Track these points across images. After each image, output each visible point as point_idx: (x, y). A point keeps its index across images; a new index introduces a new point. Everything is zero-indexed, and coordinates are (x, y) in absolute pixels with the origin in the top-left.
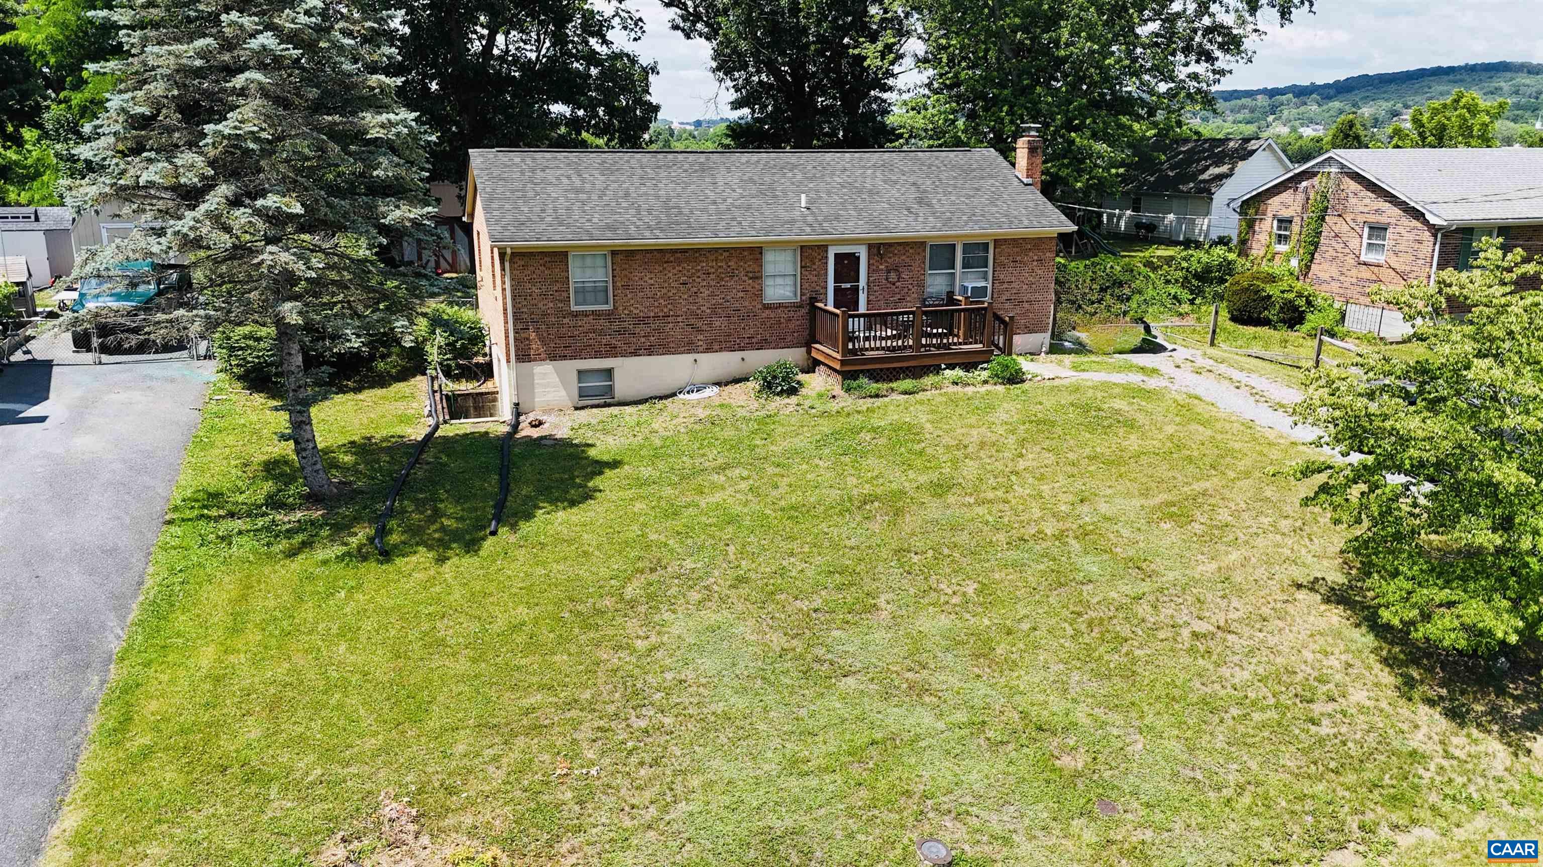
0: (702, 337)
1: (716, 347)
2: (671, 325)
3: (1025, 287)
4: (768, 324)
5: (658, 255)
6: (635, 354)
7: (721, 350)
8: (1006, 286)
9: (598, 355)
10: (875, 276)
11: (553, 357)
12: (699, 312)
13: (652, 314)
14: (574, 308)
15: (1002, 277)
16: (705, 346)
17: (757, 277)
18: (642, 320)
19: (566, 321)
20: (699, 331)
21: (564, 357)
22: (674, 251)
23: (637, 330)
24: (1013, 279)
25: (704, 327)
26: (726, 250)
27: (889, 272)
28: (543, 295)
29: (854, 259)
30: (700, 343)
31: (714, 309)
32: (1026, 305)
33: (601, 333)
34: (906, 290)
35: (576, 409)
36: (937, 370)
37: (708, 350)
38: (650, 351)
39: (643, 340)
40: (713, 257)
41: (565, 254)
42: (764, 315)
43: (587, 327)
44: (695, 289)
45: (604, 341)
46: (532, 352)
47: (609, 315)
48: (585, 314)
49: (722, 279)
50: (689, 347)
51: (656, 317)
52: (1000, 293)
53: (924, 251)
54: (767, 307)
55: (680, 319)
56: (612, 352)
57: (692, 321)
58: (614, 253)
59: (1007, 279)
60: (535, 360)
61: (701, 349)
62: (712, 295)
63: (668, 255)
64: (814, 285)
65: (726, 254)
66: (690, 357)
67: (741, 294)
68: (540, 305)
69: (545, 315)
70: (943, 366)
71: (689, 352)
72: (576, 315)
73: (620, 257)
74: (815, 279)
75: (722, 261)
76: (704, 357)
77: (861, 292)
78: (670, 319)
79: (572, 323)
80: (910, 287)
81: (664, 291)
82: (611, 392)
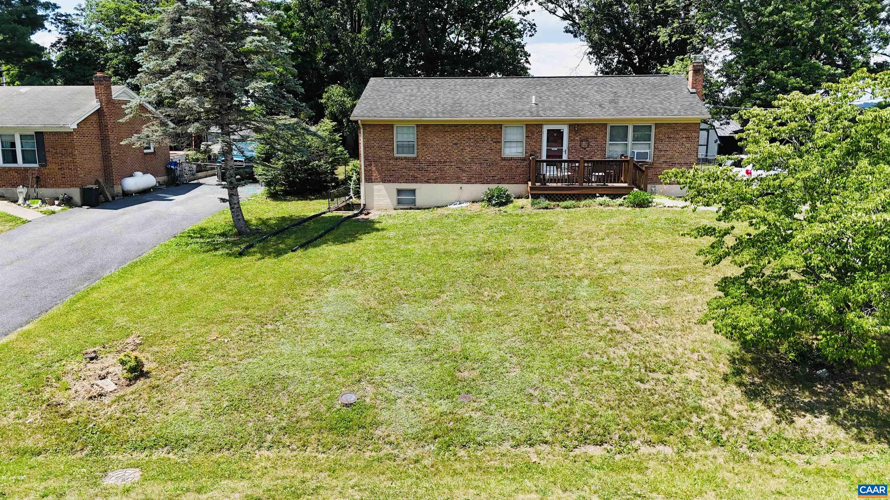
0: (465, 175)
1: (473, 181)
2: (448, 167)
3: (677, 154)
4: (504, 169)
5: (441, 128)
6: (427, 182)
7: (476, 183)
8: (663, 153)
9: (407, 181)
10: (572, 144)
11: (384, 181)
12: (464, 160)
13: (437, 160)
14: (396, 155)
15: (660, 147)
16: (467, 180)
17: (498, 142)
18: (431, 164)
19: (391, 162)
20: (464, 171)
21: (389, 181)
22: (450, 126)
23: (429, 169)
24: (668, 149)
25: (467, 169)
26: (481, 125)
27: (582, 141)
28: (380, 147)
29: (560, 133)
30: (464, 178)
31: (472, 159)
32: (677, 166)
33: (410, 169)
34: (593, 153)
35: (395, 209)
36: (593, 196)
37: (469, 182)
38: (436, 181)
39: (432, 174)
40: (473, 129)
41: (392, 126)
42: (502, 164)
43: (402, 165)
44: (462, 147)
45: (411, 174)
46: (373, 178)
47: (415, 159)
48: (401, 159)
49: (478, 142)
50: (458, 180)
51: (440, 162)
52: (659, 157)
53: (606, 129)
54: (504, 159)
55: (452, 164)
56: (415, 180)
57: (460, 165)
58: (418, 126)
59: (664, 149)
60: (374, 182)
61: (464, 181)
62: (472, 151)
63: (447, 127)
64: (533, 147)
65: (480, 128)
66: (459, 185)
67: (489, 151)
68: (378, 153)
69: (380, 158)
70: (597, 194)
71: (458, 182)
72: (397, 159)
73: (421, 128)
74: (534, 144)
75: (478, 132)
76: (465, 186)
77: (564, 153)
78: (447, 164)
79: (394, 163)
80: (596, 151)
81: (444, 148)
82: (414, 202)
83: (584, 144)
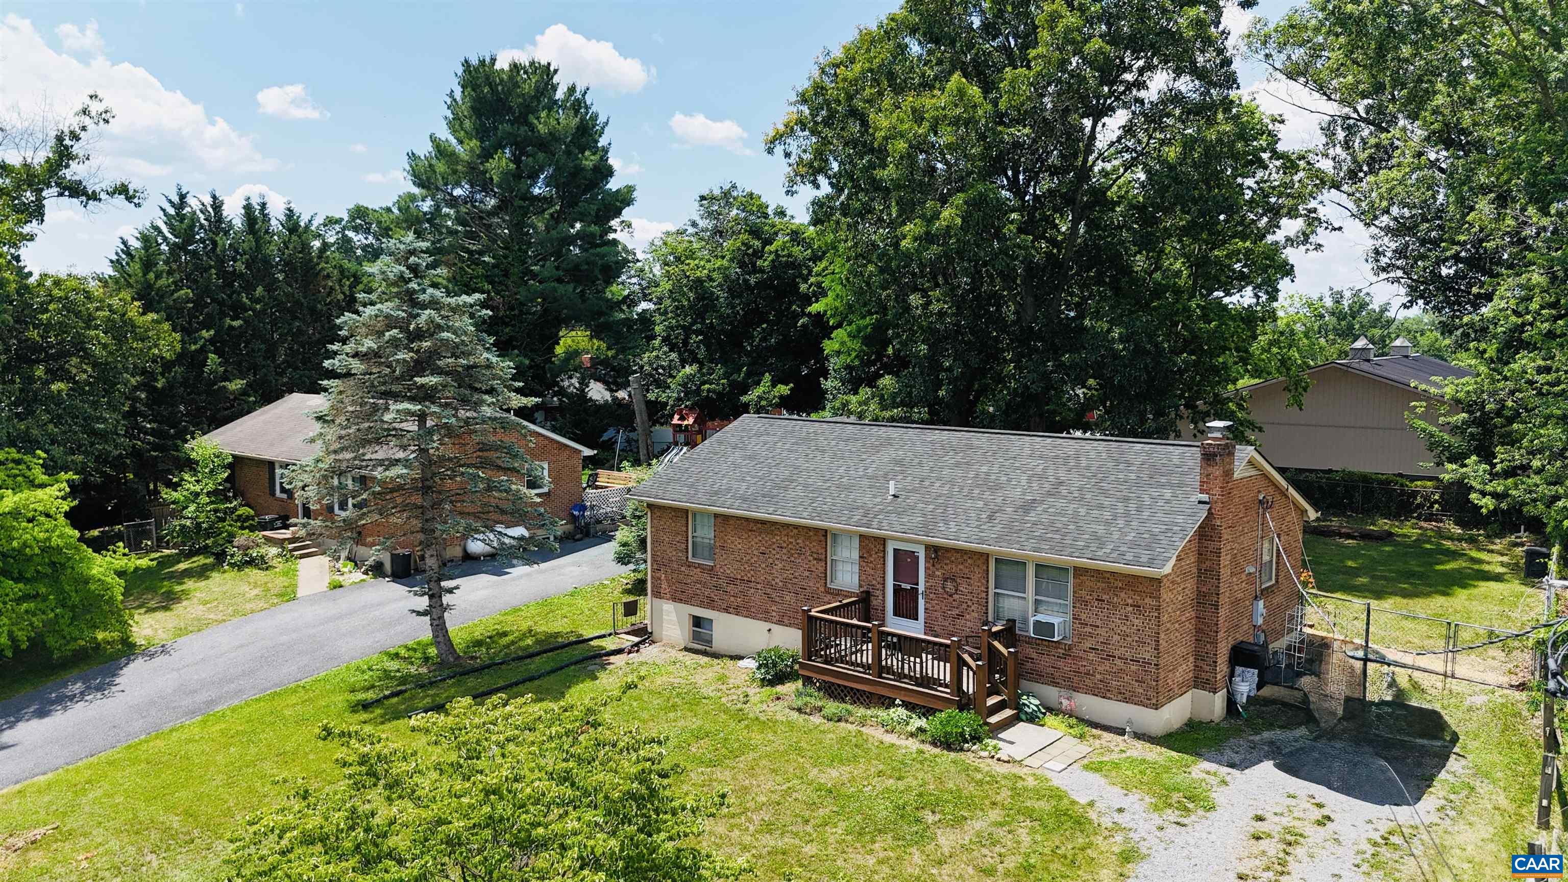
0: (774, 608)
1: (785, 621)
2: (752, 591)
3: (1116, 637)
5: (745, 524)
6: (726, 610)
7: (790, 625)
8: (1088, 629)
9: (703, 604)
10: (932, 582)
11: (674, 599)
12: (773, 583)
13: (739, 577)
14: (689, 559)
15: (1083, 616)
16: (777, 618)
17: (823, 560)
18: (732, 581)
19: (683, 569)
20: (773, 601)
21: (681, 601)
22: (755, 522)
23: (729, 589)
24: (1099, 623)
25: (778, 599)
26: (796, 527)
27: (945, 580)
28: (673, 544)
29: (913, 558)
30: (774, 614)
31: (784, 582)
32: (1118, 662)
33: (705, 585)
34: (964, 606)
35: (686, 649)
36: (888, 703)
37: (780, 622)
38: (738, 612)
39: (732, 599)
40: (784, 532)
41: (687, 515)
42: (826, 599)
43: (697, 577)
44: (771, 561)
45: (706, 594)
46: (661, 590)
47: (712, 568)
48: (696, 566)
49: (792, 555)
50: (767, 616)
51: (742, 580)
52: (1082, 637)
53: (987, 563)
54: (829, 591)
55: (759, 586)
56: (710, 604)
57: (768, 591)
58: (716, 519)
59: (1090, 622)
60: (662, 598)
61: (774, 620)
62: (784, 569)
63: (752, 524)
64: (871, 578)
65: (795, 531)
66: (767, 625)
67: (807, 573)
68: (670, 552)
69: (672, 560)
70: (898, 702)
71: (766, 620)
72: (690, 565)
73: (719, 520)
74: (872, 572)
75: (792, 537)
76: (776, 628)
77: (920, 597)
78: (752, 585)
79: (687, 572)
80: (970, 603)
81: (748, 557)
82: (709, 642)
83: (949, 585)
